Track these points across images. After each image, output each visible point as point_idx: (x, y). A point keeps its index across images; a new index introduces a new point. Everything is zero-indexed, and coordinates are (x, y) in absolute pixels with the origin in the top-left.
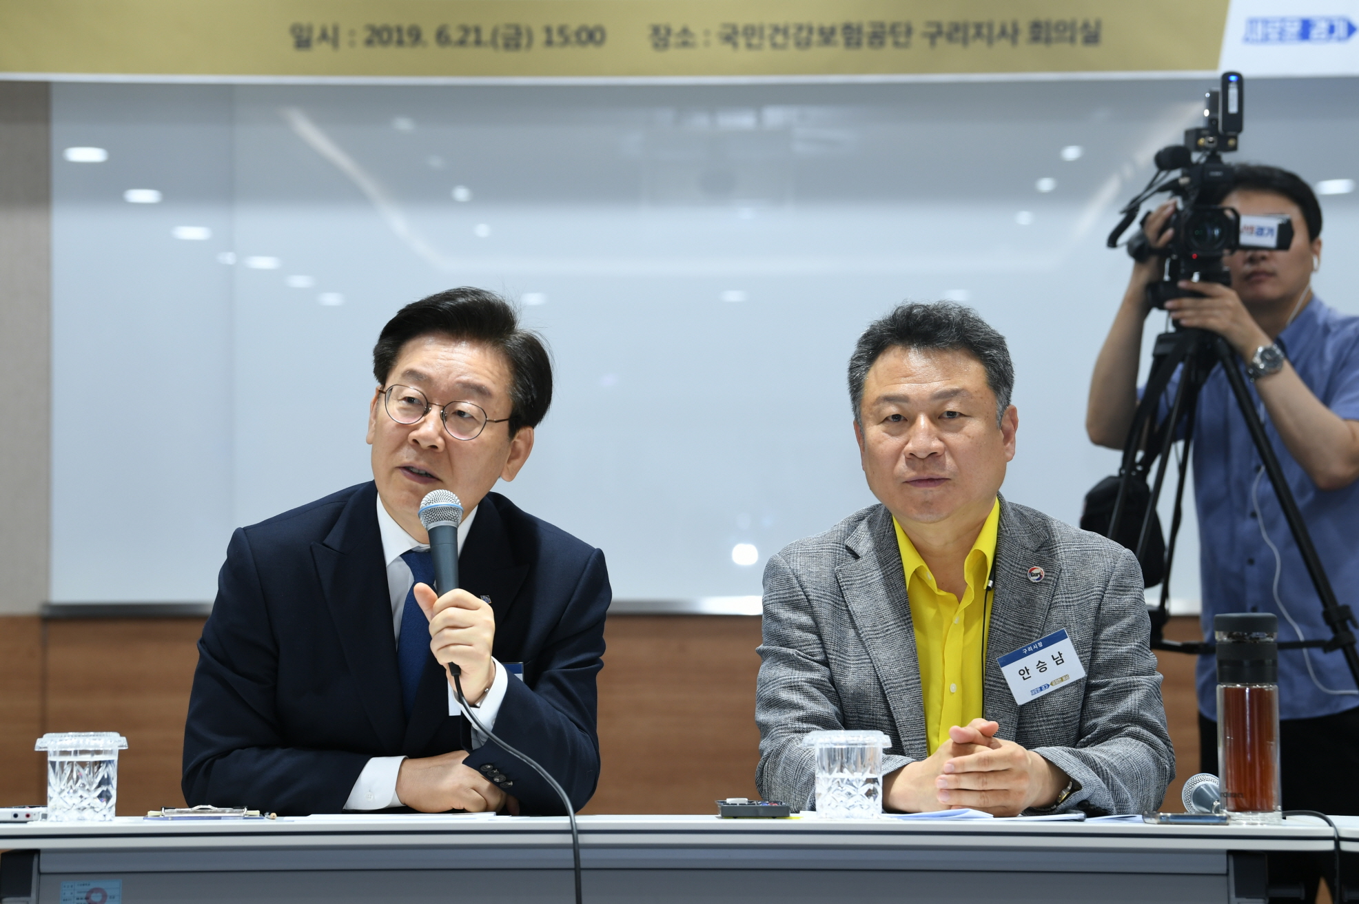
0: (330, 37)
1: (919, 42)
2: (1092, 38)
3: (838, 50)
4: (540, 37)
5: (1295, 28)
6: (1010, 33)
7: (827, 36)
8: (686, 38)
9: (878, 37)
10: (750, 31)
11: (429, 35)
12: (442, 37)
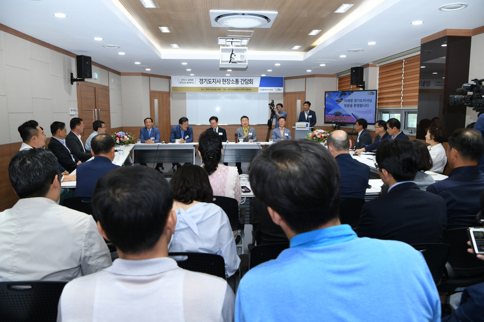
0: (204, 89)
1: (240, 90)
2: (251, 90)
3: (235, 90)
4: (217, 89)
5: (262, 90)
6: (246, 89)
8: (226, 90)
9: (238, 90)
10: (230, 89)
11: (210, 89)
12: (211, 89)
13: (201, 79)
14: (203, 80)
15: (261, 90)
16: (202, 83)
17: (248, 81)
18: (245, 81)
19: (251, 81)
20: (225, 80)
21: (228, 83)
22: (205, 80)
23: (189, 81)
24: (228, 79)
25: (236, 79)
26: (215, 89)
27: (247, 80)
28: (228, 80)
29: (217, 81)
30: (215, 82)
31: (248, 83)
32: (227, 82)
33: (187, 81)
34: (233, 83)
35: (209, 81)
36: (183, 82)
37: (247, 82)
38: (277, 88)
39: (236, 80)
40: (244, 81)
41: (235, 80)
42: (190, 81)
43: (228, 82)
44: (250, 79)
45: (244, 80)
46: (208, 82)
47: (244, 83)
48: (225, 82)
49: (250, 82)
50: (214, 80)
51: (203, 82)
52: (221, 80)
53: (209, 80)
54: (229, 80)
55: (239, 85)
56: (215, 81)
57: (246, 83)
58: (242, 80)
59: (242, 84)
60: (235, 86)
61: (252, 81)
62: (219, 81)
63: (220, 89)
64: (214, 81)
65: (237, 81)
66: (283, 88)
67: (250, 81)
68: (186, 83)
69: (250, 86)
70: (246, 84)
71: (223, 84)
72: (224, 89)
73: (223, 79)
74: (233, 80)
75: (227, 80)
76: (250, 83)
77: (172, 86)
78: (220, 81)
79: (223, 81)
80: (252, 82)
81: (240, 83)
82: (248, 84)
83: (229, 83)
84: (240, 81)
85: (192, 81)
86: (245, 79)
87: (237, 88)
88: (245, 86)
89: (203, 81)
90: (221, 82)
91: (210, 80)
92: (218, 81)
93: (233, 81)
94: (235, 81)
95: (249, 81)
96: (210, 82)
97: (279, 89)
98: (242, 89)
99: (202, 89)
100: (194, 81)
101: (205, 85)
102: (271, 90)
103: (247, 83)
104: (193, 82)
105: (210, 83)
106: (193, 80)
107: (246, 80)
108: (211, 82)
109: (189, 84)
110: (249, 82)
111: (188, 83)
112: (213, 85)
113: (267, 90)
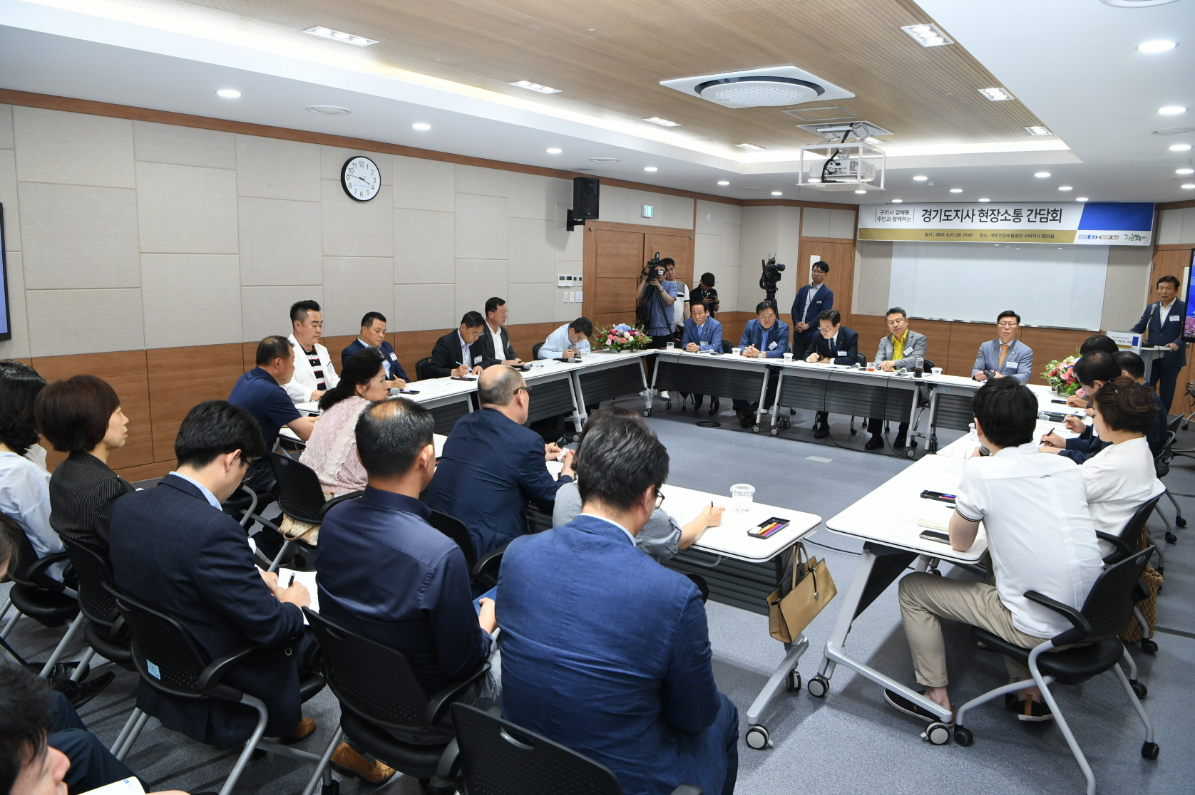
0: (931, 235)
1: (1023, 237)
2: (1052, 237)
3: (1010, 238)
4: (963, 235)
5: (1087, 236)
6: (1039, 236)
7: (1008, 236)
8: (985, 235)
9: (1017, 236)
10: (996, 235)
11: (945, 234)
12: (947, 235)
13: (927, 211)
14: (930, 212)
15: (1081, 237)
16: (928, 220)
17: (1048, 213)
18: (1040, 214)
19: (1056, 215)
20: (987, 213)
21: (993, 220)
22: (937, 211)
23: (898, 216)
24: (993, 210)
25: (1015, 210)
26: (959, 235)
27: (1046, 212)
28: (993, 213)
29: (964, 216)
30: (960, 217)
31: (1047, 218)
32: (989, 218)
33: (895, 215)
34: (1005, 220)
35: (945, 215)
36: (883, 218)
37: (1046, 216)
38: (1129, 233)
39: (1015, 212)
40: (1036, 214)
41: (1011, 212)
42: (901, 215)
43: (993, 216)
44: (1055, 210)
45: (1038, 212)
46: (943, 217)
47: (1034, 220)
48: (987, 216)
49: (1054, 217)
50: (957, 211)
51: (931, 218)
52: (977, 213)
53: (946, 211)
54: (996, 213)
55: (1024, 225)
56: (960, 214)
57: (1043, 220)
58: (1032, 211)
59: (1029, 221)
60: (1010, 226)
61: (1059, 213)
62: (971, 215)
63: (971, 235)
64: (957, 215)
65: (1018, 215)
66: (1151, 232)
67: (1054, 215)
68: (892, 220)
69: (1051, 226)
70: (1041, 221)
71: (980, 221)
72: (981, 235)
73: (982, 210)
74: (1006, 212)
75: (990, 213)
76: (1054, 220)
77: (859, 227)
78: (973, 215)
79: (982, 215)
80: (1058, 218)
81: (1025, 219)
82: (1047, 222)
83: (996, 220)
84: (1025, 213)
85: (905, 216)
86: (1040, 210)
87: (1015, 233)
88: (1038, 226)
89: (930, 215)
90: (977, 218)
91: (947, 213)
92: (968, 215)
93: (1006, 215)
94: (1012, 214)
95: (1050, 215)
96: (948, 216)
97: (1137, 236)
98: (1030, 236)
99: (927, 233)
100: (910, 215)
101: (935, 224)
102: (1111, 238)
103: (1045, 220)
104: (907, 216)
105: (947, 220)
106: (907, 212)
107: (1042, 212)
108: (949, 218)
109: (898, 221)
110: (1050, 217)
111: (895, 220)
112: (955, 225)
113: (1100, 237)
